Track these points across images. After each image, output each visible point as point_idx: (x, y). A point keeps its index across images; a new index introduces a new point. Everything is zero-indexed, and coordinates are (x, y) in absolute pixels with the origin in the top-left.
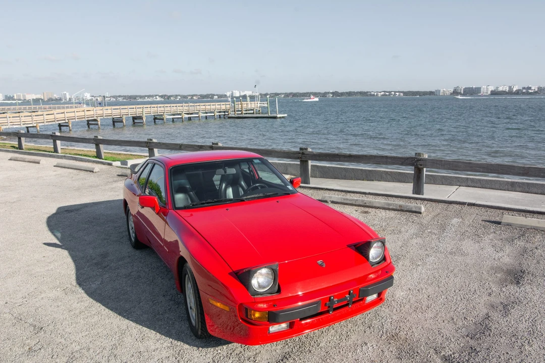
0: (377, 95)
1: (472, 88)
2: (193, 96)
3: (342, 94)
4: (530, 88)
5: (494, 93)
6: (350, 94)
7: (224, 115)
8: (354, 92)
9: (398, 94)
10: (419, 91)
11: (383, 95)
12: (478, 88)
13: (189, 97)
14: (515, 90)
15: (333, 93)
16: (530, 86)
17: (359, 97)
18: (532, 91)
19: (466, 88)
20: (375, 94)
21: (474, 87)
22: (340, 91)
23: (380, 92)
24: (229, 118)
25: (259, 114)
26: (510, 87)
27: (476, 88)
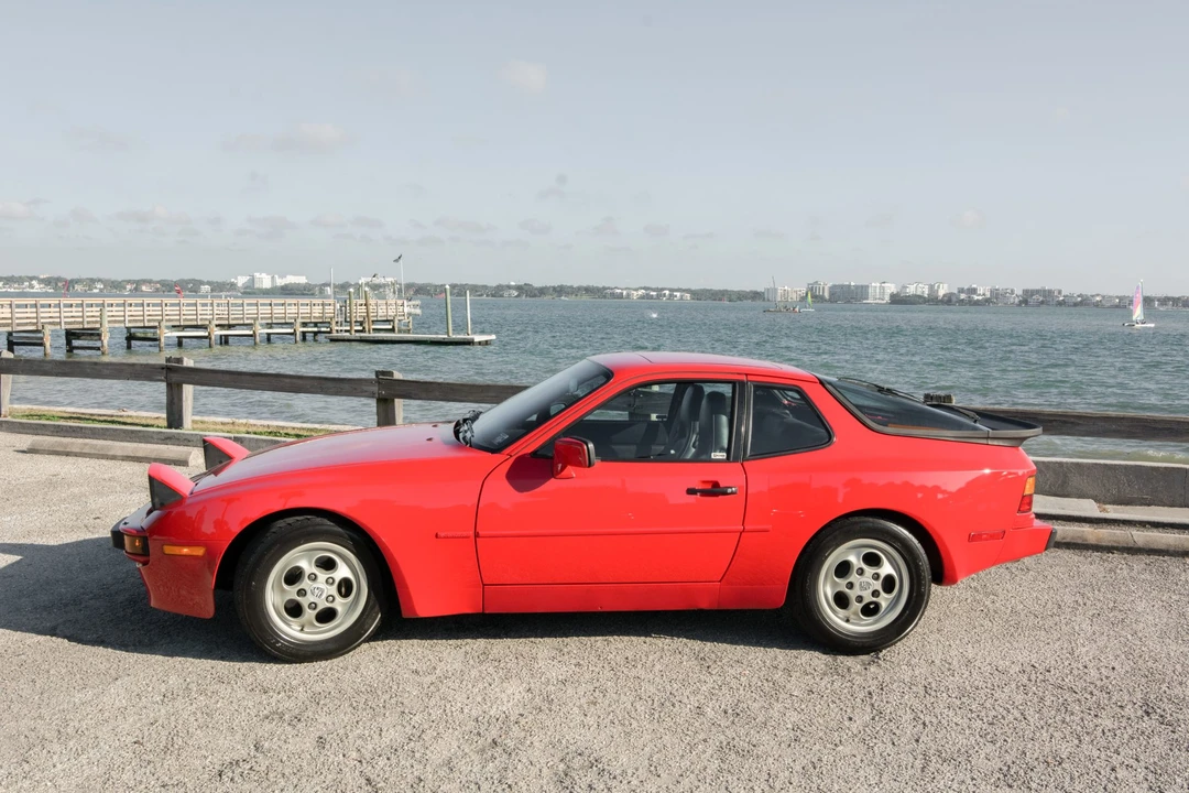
0: (628, 295)
1: (849, 286)
2: (139, 283)
3: (542, 291)
4: (974, 291)
5: (897, 300)
6: (560, 291)
7: (316, 333)
8: (571, 287)
9: (678, 294)
10: (726, 291)
11: (642, 297)
12: (862, 287)
13: (129, 287)
14: (941, 293)
15: (519, 288)
16: (974, 286)
17: (585, 298)
18: (980, 298)
19: (834, 286)
20: (625, 293)
21: (853, 284)
22: (537, 284)
23: (636, 290)
24: (333, 340)
25: (409, 331)
26: (931, 287)
27: (856, 287)
